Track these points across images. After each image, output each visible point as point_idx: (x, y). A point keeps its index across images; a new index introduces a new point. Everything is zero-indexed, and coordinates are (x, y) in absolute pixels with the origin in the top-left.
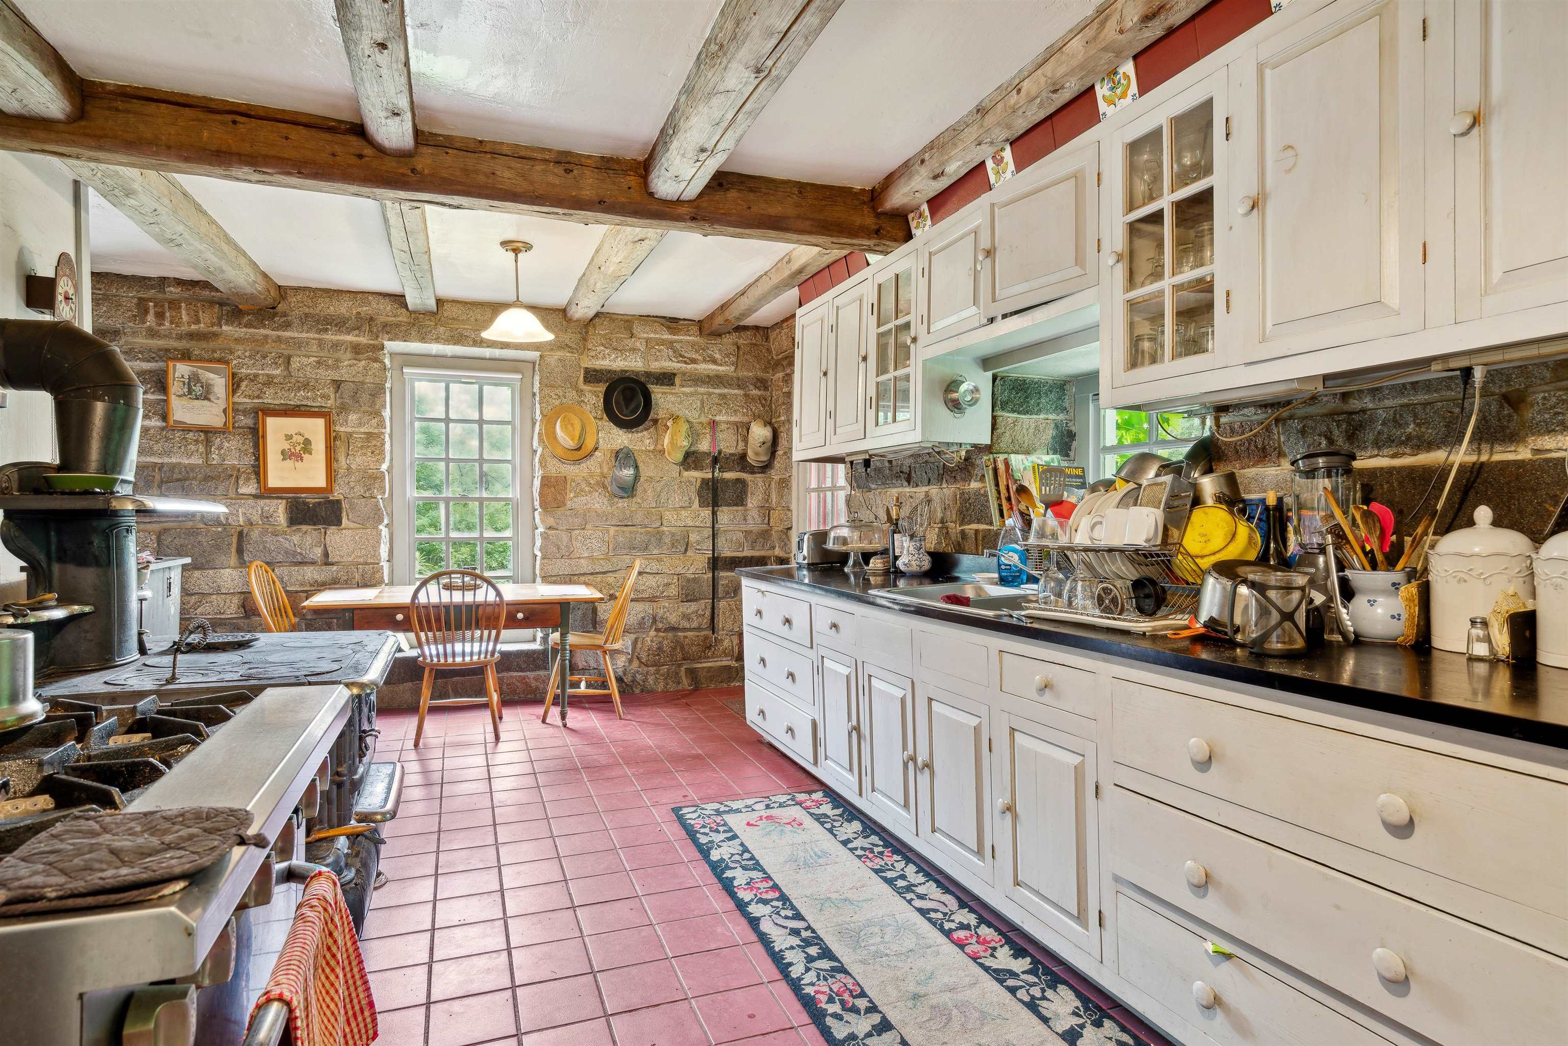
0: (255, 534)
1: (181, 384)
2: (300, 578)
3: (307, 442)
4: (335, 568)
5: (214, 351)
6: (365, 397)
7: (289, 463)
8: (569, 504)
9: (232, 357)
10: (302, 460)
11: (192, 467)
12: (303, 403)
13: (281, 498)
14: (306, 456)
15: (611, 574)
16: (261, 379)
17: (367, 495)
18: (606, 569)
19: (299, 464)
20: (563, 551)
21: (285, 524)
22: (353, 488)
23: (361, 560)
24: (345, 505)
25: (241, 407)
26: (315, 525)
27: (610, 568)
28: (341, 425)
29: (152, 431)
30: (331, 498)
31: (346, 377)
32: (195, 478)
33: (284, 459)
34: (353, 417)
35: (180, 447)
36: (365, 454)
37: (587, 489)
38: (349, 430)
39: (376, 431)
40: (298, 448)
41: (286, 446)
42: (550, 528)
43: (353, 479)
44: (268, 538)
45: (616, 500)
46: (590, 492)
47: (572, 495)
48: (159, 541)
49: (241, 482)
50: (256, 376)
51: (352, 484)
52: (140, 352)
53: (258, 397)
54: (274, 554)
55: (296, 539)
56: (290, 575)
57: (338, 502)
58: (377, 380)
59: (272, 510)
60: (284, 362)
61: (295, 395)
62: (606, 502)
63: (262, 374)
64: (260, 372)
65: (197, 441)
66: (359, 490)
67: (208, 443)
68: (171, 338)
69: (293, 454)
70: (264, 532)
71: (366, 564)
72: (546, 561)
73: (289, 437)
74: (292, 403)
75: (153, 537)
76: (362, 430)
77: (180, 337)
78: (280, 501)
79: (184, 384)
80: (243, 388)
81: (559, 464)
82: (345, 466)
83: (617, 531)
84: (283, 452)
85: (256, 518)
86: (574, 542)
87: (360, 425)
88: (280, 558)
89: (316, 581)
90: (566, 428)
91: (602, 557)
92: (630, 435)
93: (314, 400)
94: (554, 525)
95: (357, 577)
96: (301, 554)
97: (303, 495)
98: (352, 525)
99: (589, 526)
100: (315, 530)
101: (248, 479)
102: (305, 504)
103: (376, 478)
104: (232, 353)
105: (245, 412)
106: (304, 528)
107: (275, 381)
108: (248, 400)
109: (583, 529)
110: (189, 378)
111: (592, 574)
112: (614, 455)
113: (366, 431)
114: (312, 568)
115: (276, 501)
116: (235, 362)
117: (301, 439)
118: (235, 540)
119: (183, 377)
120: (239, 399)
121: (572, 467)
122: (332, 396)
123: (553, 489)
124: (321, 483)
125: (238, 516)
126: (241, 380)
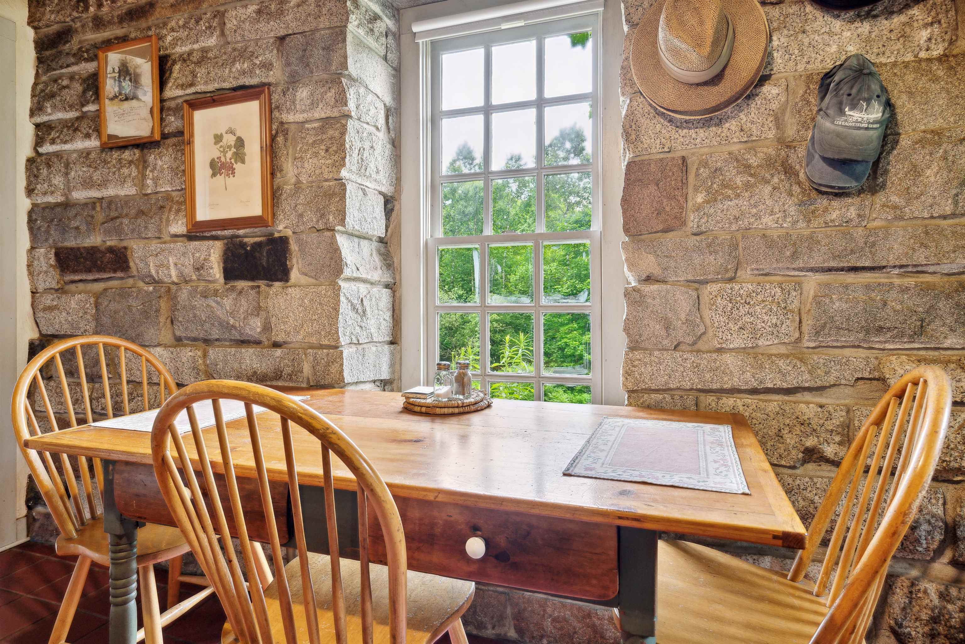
0: (184, 295)
1: (112, 81)
2: (236, 366)
3: (240, 143)
4: (278, 352)
5: (149, 28)
6: (318, 54)
7: (220, 179)
8: (693, 220)
9: (164, 32)
10: (233, 173)
11: (127, 200)
12: (241, 82)
13: (215, 238)
14: (238, 166)
15: (808, 397)
16: (195, 57)
17: (321, 226)
18: (792, 382)
19: (231, 180)
20: (680, 333)
21: (222, 280)
22: (301, 216)
23: (314, 340)
24: (294, 246)
25: (172, 104)
26: (253, 279)
27: (806, 380)
28: (288, 111)
29: (93, 156)
30: (277, 235)
31: (294, 26)
32: (127, 215)
33: (214, 175)
34: (303, 93)
35: (114, 173)
36: (316, 155)
37: (739, 181)
38: (300, 117)
39: (336, 114)
40: (229, 154)
41: (215, 153)
42: (649, 279)
43: (302, 200)
44: (198, 302)
45: (823, 202)
46: (747, 186)
47: (700, 198)
48: (97, 305)
49: (172, 217)
50: (190, 54)
51: (300, 208)
52: (87, 51)
53: (192, 85)
54: (207, 326)
55: (228, 302)
56: (226, 362)
57: (284, 241)
58: (336, 22)
59: (202, 257)
60: (219, 24)
61: (230, 71)
62: (792, 210)
63: (197, 50)
64: (196, 46)
65: (131, 162)
66: (311, 218)
67: (143, 163)
68: (114, 23)
69: (223, 166)
70: (194, 292)
71: (322, 347)
72: (638, 355)
73: (218, 138)
74: (226, 85)
75: (92, 300)
76: (317, 115)
77: (121, 20)
78: (211, 242)
79: (115, 80)
80: (175, 75)
81: (668, 131)
82: (293, 180)
83: (828, 285)
84: (213, 164)
85: (189, 271)
86: (707, 313)
87: (313, 105)
88: (215, 333)
89: (255, 373)
90: (682, 23)
91: (783, 350)
92: (865, 27)
93: (251, 72)
94: (657, 271)
95: (307, 369)
96: (233, 326)
97: (241, 232)
98: (304, 280)
99: (745, 274)
100: (253, 288)
101: (178, 211)
102: (243, 245)
103: (334, 194)
104: (165, 24)
105: (177, 110)
106: (242, 284)
107: (210, 55)
108: (179, 92)
109: (731, 280)
110: (120, 72)
111: (754, 391)
112: (814, 87)
113: (323, 115)
114: (251, 350)
115: (206, 243)
116: (169, 38)
117: (230, 140)
118: (164, 305)
119: (114, 72)
120: (171, 92)
121: (702, 133)
122: (277, 64)
123: (652, 188)
124: (256, 210)
125: (168, 268)
126: (174, 62)
